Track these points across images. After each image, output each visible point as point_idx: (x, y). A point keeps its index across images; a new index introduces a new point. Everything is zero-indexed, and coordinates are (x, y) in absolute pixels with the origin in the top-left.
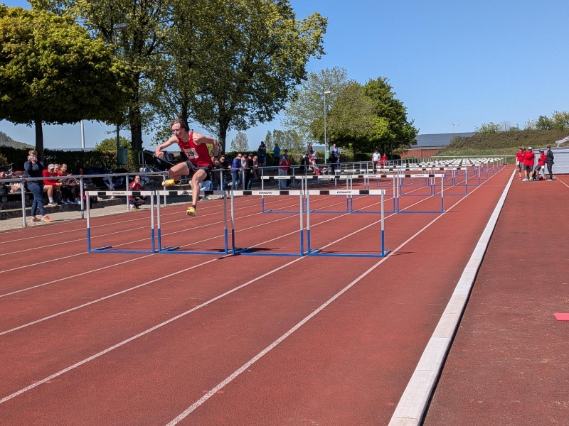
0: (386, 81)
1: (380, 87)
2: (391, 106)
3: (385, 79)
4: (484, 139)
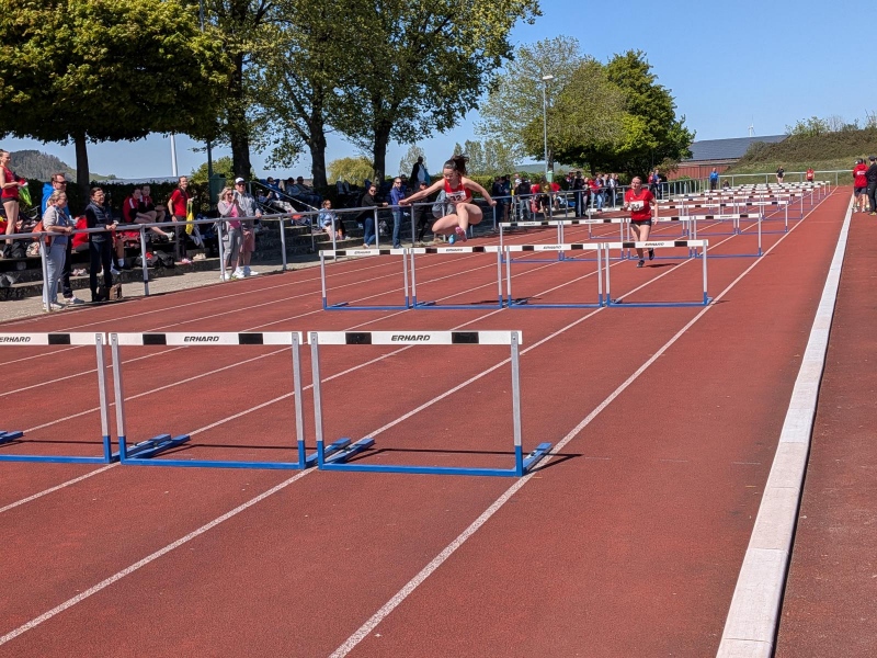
0: (642, 55)
1: (632, 67)
2: (650, 96)
3: (639, 54)
4: (801, 146)
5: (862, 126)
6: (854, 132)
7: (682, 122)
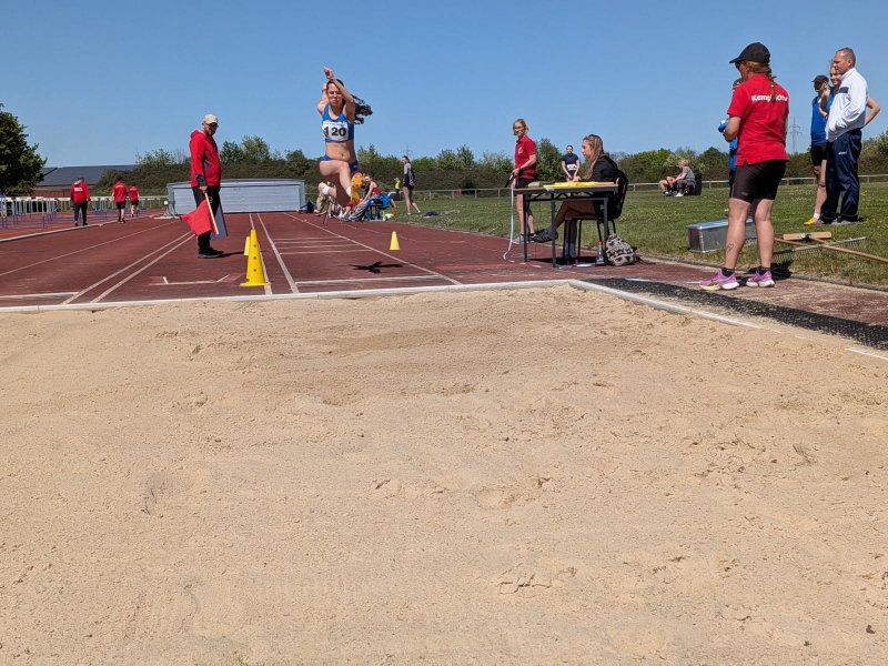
4: (149, 174)
7: (34, 149)
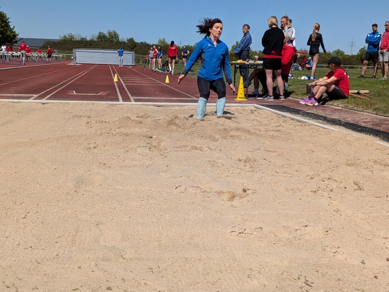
4: (65, 44)
5: (88, 39)
6: (85, 41)
7: (13, 29)
